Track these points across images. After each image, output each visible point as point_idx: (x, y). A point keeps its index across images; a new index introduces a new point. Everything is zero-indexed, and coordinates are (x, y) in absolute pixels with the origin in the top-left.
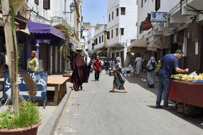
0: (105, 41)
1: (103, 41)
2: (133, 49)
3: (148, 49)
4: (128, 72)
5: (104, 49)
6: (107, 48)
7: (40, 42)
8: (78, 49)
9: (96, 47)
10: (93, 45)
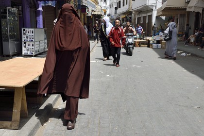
0: (130, 3)
1: (127, 4)
2: (166, 10)
3: (188, 10)
4: (158, 42)
5: (129, 13)
6: (132, 12)
7: (43, 5)
8: (96, 13)
9: (119, 11)
10: (116, 8)
